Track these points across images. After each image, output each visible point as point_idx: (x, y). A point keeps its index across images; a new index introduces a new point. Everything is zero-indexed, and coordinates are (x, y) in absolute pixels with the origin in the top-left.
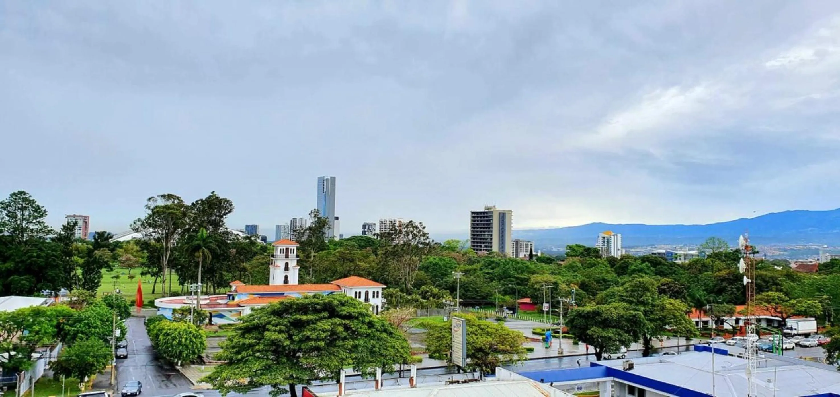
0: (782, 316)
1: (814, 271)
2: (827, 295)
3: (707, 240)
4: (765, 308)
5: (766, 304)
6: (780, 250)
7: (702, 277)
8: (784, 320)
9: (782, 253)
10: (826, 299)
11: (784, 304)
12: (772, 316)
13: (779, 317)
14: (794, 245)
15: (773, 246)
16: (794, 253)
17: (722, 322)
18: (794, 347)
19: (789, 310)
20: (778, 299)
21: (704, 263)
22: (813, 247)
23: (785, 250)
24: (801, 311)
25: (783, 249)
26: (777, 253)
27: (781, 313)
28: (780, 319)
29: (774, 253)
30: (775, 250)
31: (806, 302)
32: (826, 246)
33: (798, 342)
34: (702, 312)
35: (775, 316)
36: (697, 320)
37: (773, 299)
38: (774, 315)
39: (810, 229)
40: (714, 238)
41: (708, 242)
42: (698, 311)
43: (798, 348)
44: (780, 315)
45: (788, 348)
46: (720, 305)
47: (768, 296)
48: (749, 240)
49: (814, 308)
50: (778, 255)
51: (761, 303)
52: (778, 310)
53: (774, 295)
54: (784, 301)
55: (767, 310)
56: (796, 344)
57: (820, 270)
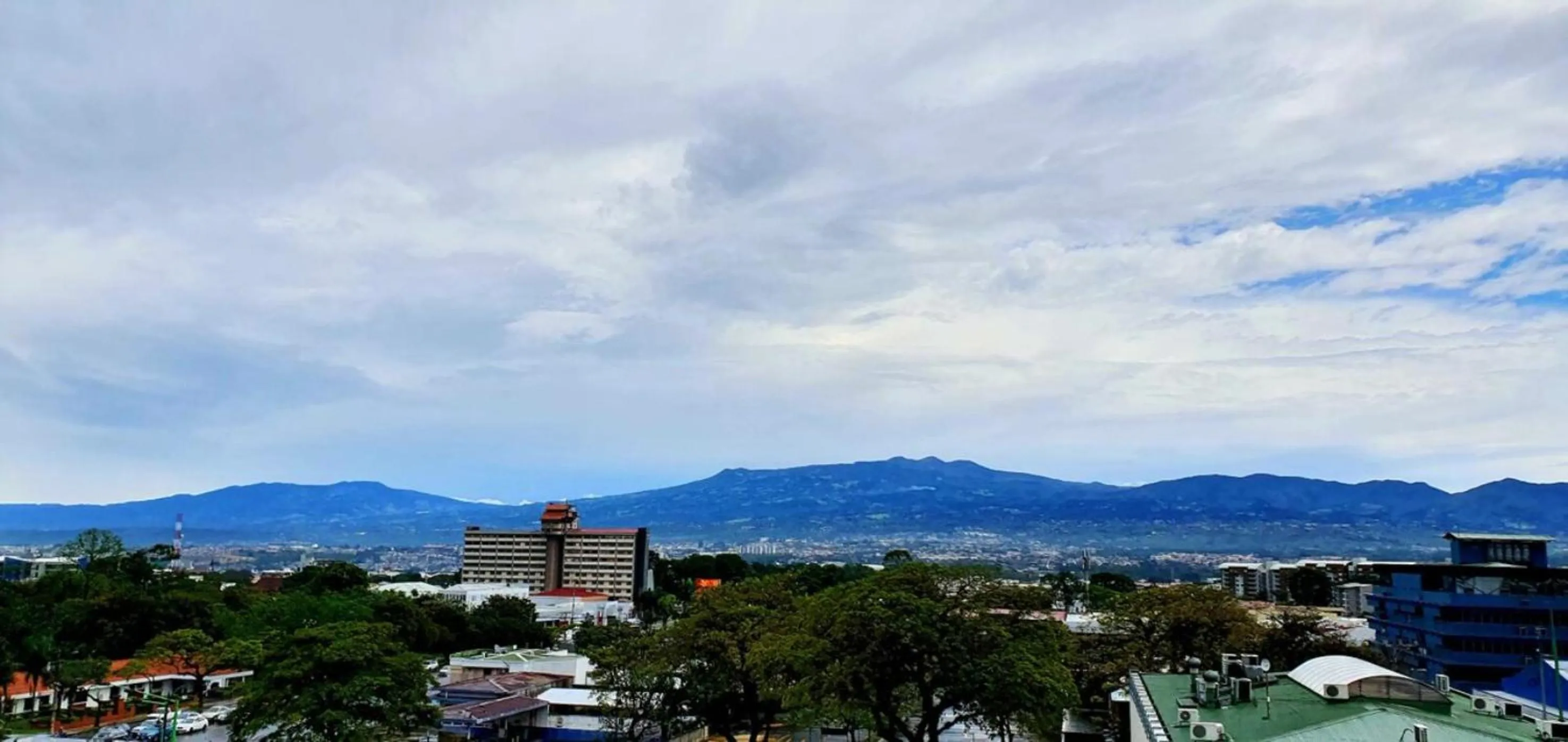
0: (197, 672)
1: (277, 589)
2: (277, 629)
3: (80, 535)
4: (168, 660)
5: (170, 653)
6: (241, 552)
7: (60, 609)
8: (200, 677)
9: (244, 558)
10: (275, 636)
11: (203, 650)
12: (179, 674)
13: (193, 675)
14: (266, 544)
15: (231, 547)
16: (265, 559)
17: (84, 695)
18: (205, 726)
19: (212, 660)
20: (193, 641)
21: (70, 580)
22: (295, 548)
23: (250, 554)
24: (229, 660)
25: (246, 551)
26: (237, 559)
27: (196, 666)
28: (193, 678)
29: (229, 559)
30: (233, 553)
31: (240, 644)
32: (316, 546)
33: (216, 716)
34: (40, 679)
35: (184, 674)
36: (28, 695)
37: (185, 643)
38: (182, 671)
39: (294, 516)
40: (95, 530)
41: (83, 538)
42: (31, 680)
43: (214, 727)
44: (194, 670)
45: (195, 728)
46: (77, 661)
47: (176, 637)
48: (182, 535)
49: (251, 653)
50: (239, 563)
51: (162, 652)
52: (193, 662)
53: (186, 634)
54: (203, 644)
55: (172, 663)
56: (212, 721)
57: (286, 586)
